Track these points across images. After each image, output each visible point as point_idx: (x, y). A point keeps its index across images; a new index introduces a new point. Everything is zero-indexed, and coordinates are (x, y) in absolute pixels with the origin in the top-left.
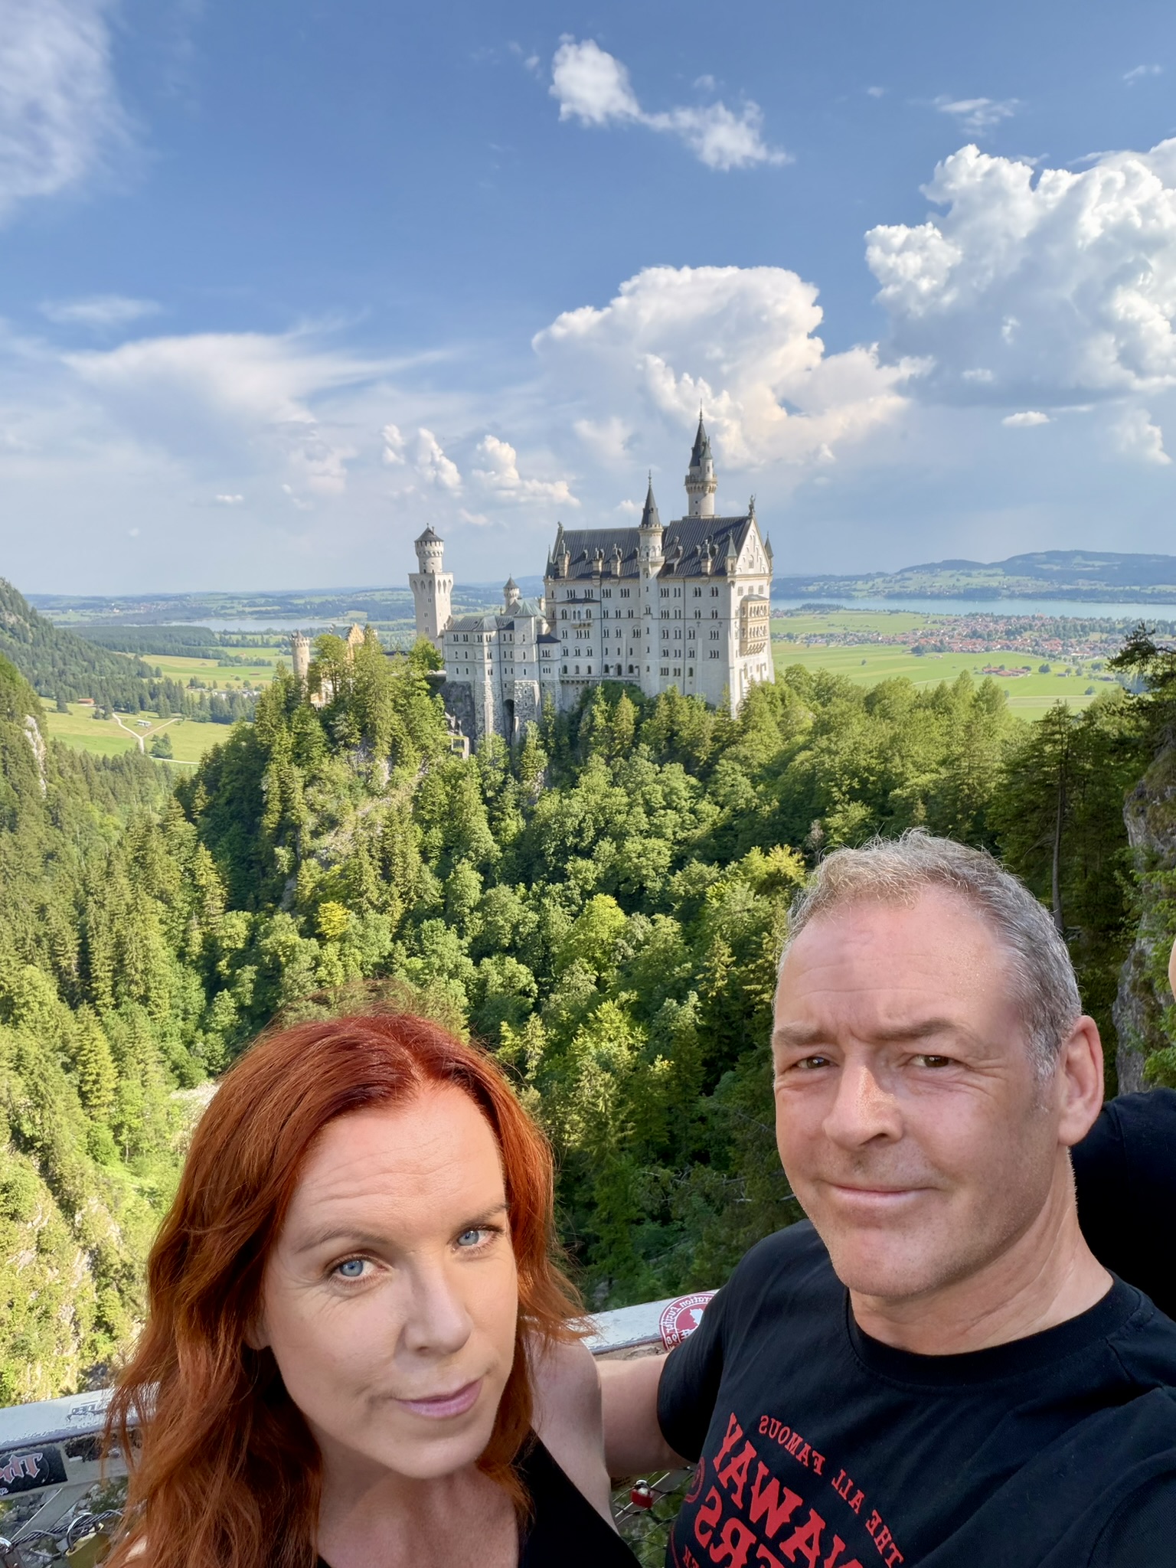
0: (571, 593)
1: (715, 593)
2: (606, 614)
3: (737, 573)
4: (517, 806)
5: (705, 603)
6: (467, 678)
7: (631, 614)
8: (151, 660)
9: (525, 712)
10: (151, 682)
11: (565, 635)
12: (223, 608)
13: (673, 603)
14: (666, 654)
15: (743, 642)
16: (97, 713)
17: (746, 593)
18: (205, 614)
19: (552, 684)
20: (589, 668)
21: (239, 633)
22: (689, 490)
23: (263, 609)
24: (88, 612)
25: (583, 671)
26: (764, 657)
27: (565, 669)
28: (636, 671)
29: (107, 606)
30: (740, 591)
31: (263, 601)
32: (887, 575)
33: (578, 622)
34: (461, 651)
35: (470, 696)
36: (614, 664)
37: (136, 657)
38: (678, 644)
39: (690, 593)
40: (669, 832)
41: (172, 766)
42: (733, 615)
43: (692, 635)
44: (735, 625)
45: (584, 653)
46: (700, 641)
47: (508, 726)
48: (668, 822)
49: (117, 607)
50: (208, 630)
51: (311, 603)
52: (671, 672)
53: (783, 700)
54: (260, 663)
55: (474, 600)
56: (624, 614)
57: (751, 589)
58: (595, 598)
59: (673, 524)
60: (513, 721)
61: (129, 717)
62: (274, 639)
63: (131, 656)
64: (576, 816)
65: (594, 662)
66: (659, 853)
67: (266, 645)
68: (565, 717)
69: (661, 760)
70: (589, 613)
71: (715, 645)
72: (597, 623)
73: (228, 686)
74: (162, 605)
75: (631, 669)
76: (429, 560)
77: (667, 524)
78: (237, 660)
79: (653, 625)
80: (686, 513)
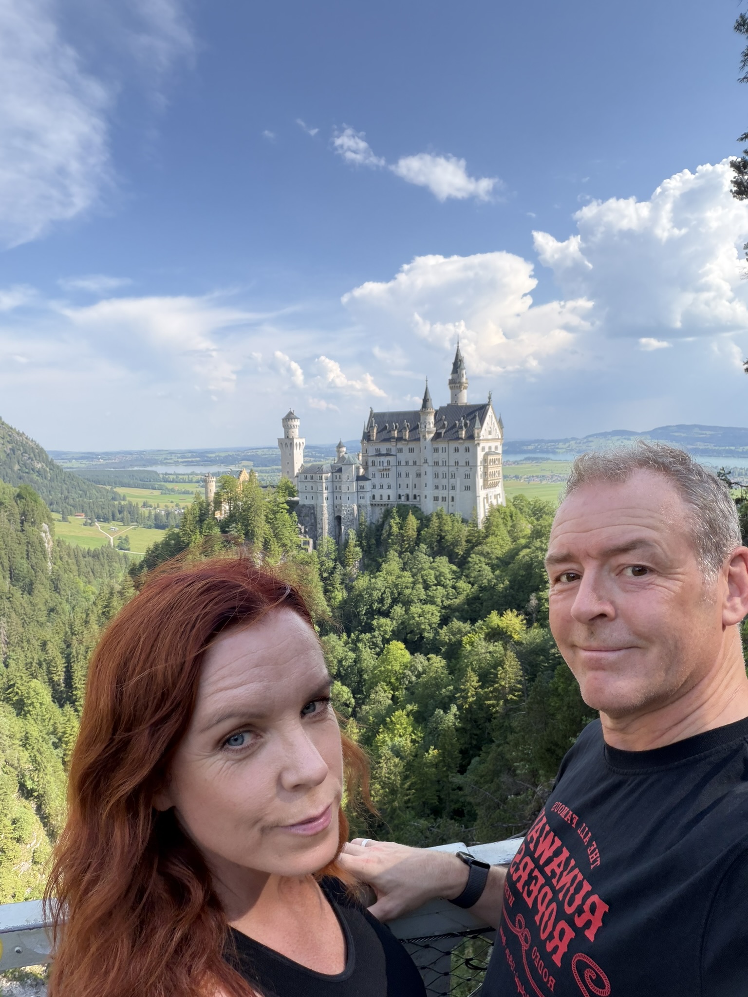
0: (378, 450)
1: (467, 450)
2: (399, 463)
3: (481, 438)
4: (342, 583)
5: (462, 457)
6: (312, 502)
7: (415, 463)
8: (120, 490)
9: (348, 523)
10: (120, 503)
11: (374, 476)
12: (166, 459)
13: (441, 456)
14: (437, 487)
15: (485, 481)
16: (86, 522)
17: (487, 450)
18: (154, 462)
19: (366, 506)
20: (389, 496)
21: (175, 474)
22: (451, 388)
23: (190, 460)
24: (84, 462)
25: (385, 498)
26: (499, 490)
27: (374, 497)
28: (418, 498)
29: (96, 458)
30: (483, 449)
31: (190, 455)
32: (578, 439)
33: (382, 468)
34: (309, 485)
35: (314, 513)
36: (404, 494)
37: (112, 489)
38: (444, 482)
39: (452, 450)
40: (439, 601)
41: (129, 555)
42: (479, 464)
43: (453, 476)
44: (480, 470)
45: (385, 487)
46: (458, 479)
47: (337, 532)
48: (438, 594)
49: (102, 458)
50: (156, 473)
51: (219, 456)
52: (440, 499)
53: (511, 517)
54: (186, 493)
55: (318, 454)
56: (411, 463)
57: (490, 448)
58: (392, 453)
59: (441, 408)
60: (340, 529)
61: (105, 525)
62: (195, 478)
63: (108, 488)
64: (380, 590)
65: (392, 493)
66: (432, 614)
67: (191, 481)
68: (373, 526)
69: (434, 554)
70: (389, 462)
71: (468, 482)
72: (394, 468)
73: (166, 506)
74: (129, 457)
75: (415, 497)
76: (291, 430)
77: (438, 408)
78: (173, 490)
79: (429, 469)
80: (449, 402)
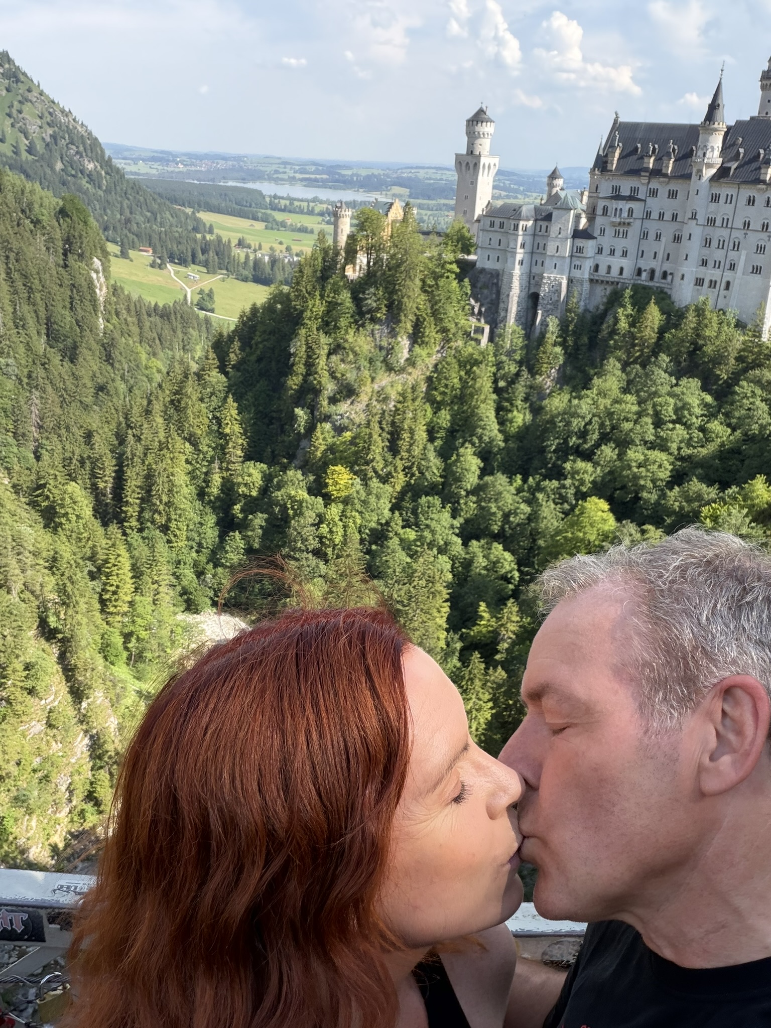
0: (616, 189)
2: (648, 215)
4: (526, 400)
5: (758, 214)
6: (497, 266)
7: (674, 217)
8: (206, 217)
9: (549, 307)
10: (204, 237)
11: (603, 232)
12: (276, 172)
13: (722, 210)
14: (704, 263)
16: (154, 262)
18: (258, 176)
19: (581, 282)
20: (622, 269)
21: (289, 198)
23: (313, 176)
25: (615, 272)
27: (597, 268)
28: (669, 278)
29: (173, 161)
31: (313, 168)
33: (618, 220)
34: (496, 237)
35: (497, 284)
36: (648, 268)
37: (193, 213)
38: (719, 255)
39: (743, 200)
40: (674, 446)
41: (213, 320)
43: (736, 247)
45: (618, 253)
46: (743, 253)
47: (530, 319)
48: (674, 436)
49: (182, 162)
50: (260, 193)
51: (357, 175)
52: (706, 283)
54: (303, 230)
55: (516, 187)
56: (667, 217)
58: (639, 196)
59: (739, 123)
60: (535, 315)
61: (181, 269)
62: (319, 208)
63: (189, 211)
64: (583, 418)
65: (628, 264)
66: (660, 466)
67: (311, 213)
68: (589, 316)
69: (679, 373)
70: (631, 211)
71: (761, 260)
72: (639, 222)
73: (271, 249)
74: (222, 165)
75: (665, 275)
76: (478, 141)
77: (732, 123)
78: (283, 224)
79: (697, 231)
80: (757, 115)
